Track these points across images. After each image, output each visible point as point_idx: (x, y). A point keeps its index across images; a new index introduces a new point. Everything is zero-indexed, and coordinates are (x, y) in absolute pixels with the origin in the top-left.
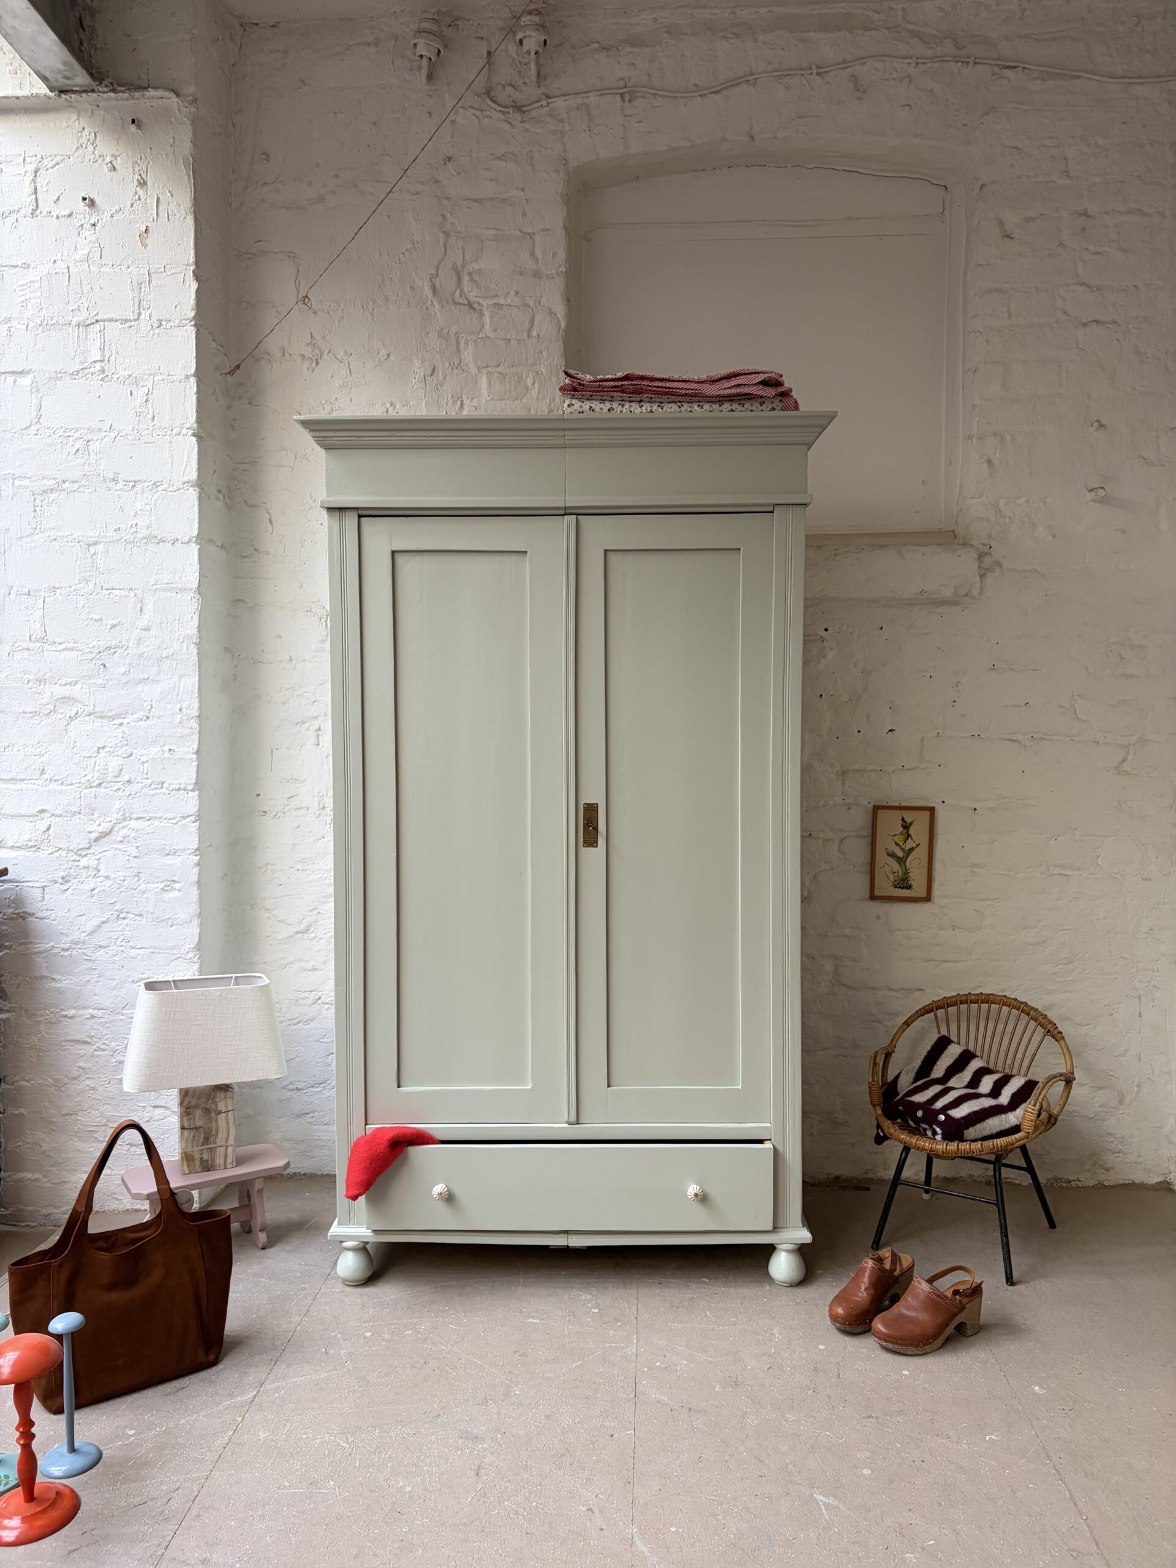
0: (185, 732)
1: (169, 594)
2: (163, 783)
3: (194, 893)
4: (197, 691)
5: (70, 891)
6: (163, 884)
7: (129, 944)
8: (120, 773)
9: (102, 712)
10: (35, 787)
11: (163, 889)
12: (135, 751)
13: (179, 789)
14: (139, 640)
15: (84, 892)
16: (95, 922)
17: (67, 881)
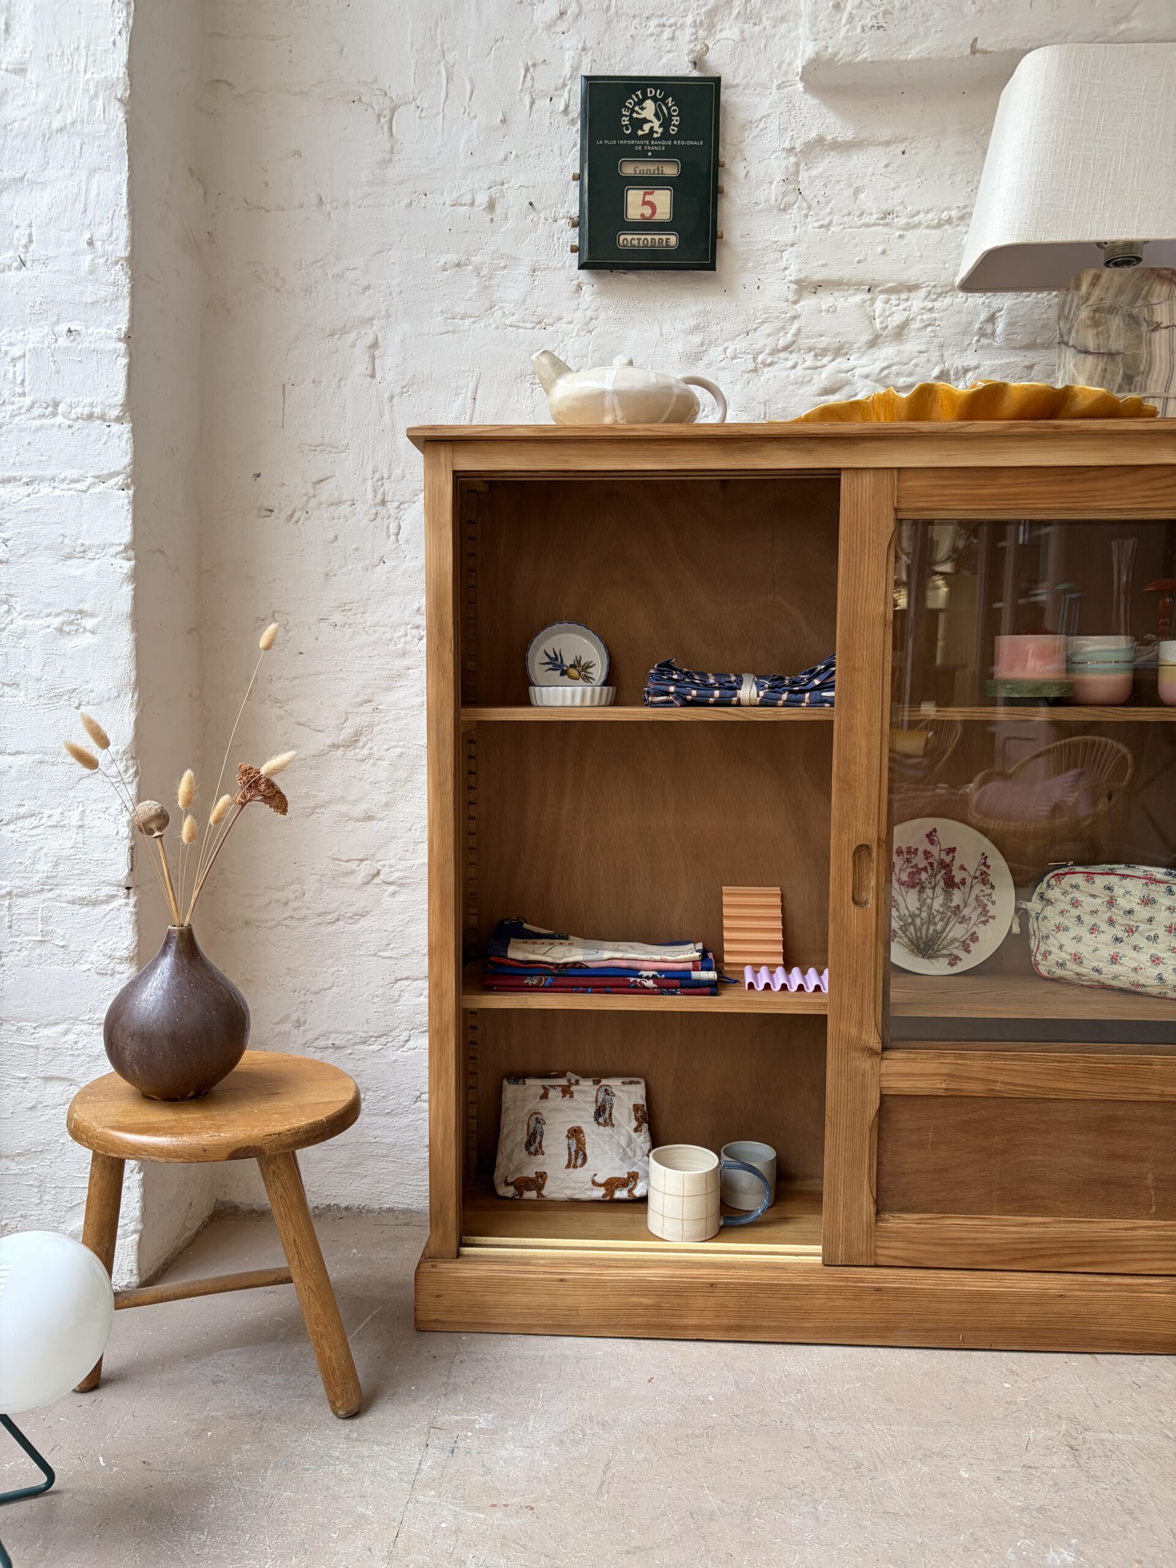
0: (102, 294)
2: (56, 405)
3: (123, 640)
11: (60, 630)
13: (90, 417)
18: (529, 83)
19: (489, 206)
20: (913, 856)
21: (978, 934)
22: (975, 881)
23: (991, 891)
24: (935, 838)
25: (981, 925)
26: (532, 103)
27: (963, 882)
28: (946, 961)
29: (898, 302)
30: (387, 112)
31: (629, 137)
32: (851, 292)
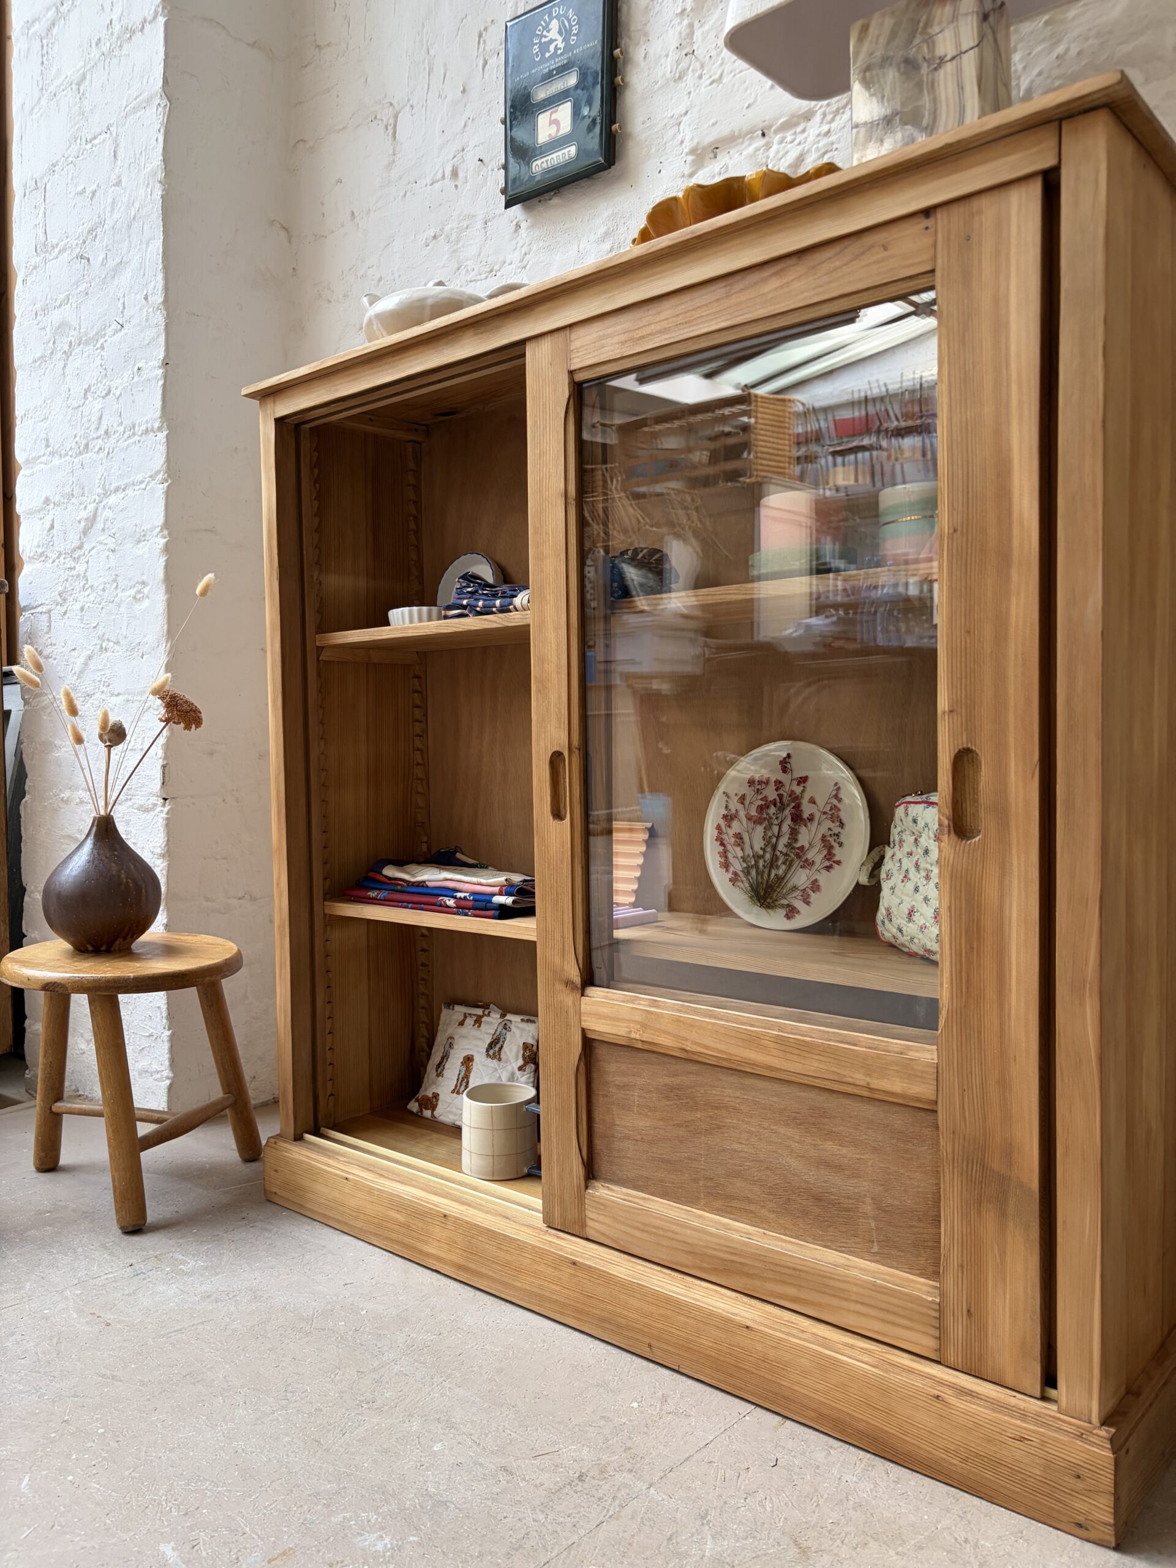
0: (153, 334)
1: (139, 114)
2: (134, 427)
4: (160, 261)
5: (67, 615)
6: (136, 589)
7: (110, 689)
8: (100, 423)
9: (86, 334)
10: (43, 466)
11: (135, 598)
12: (114, 384)
13: (147, 431)
14: (113, 203)
15: (76, 615)
16: (82, 660)
17: (65, 600)
18: (482, 46)
19: (452, 175)
20: (764, 786)
21: (821, 883)
22: (825, 816)
23: (839, 829)
24: (788, 765)
25: (824, 872)
26: (485, 63)
27: (811, 818)
28: (783, 912)
29: (793, 137)
30: (391, 121)
31: (540, 63)
32: (747, 143)
